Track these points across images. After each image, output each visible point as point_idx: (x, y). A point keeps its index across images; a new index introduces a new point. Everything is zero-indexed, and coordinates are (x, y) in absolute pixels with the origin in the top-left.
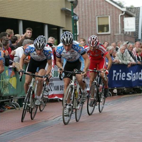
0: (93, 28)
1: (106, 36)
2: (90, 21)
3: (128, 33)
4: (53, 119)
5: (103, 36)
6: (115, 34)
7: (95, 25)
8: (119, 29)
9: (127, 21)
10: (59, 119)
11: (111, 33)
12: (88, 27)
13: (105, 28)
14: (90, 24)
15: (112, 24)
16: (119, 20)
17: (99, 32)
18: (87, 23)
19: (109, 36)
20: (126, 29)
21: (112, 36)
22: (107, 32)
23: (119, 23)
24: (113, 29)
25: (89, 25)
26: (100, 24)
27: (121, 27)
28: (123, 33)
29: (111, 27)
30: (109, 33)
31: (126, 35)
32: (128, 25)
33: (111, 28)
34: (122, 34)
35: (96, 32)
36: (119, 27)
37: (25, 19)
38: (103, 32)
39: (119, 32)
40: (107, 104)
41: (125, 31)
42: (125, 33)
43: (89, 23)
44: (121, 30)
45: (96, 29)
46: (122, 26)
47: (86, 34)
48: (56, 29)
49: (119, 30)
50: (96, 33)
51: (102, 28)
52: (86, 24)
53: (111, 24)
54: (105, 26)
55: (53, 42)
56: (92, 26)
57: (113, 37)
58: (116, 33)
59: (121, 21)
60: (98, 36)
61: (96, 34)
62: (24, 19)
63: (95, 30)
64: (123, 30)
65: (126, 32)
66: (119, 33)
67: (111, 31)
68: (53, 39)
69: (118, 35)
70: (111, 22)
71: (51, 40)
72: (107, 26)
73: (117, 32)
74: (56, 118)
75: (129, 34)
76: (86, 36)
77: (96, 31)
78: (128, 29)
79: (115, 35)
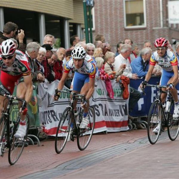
0: (119, 20)
1: (139, 31)
2: (113, 8)
3: (175, 26)
4: (55, 168)
5: (134, 31)
6: (154, 28)
7: (121, 13)
8: (160, 19)
9: (173, 7)
10: (64, 168)
11: (147, 26)
12: (110, 17)
13: (138, 19)
14: (113, 12)
15: (148, 12)
16: (159, 5)
17: (127, 25)
18: (109, 11)
19: (144, 31)
20: (171, 20)
21: (149, 31)
22: (140, 24)
23: (159, 10)
24: (150, 19)
25: (111, 14)
26: (130, 12)
27: (163, 16)
28: (167, 26)
29: (147, 16)
30: (144, 26)
31: (172, 28)
32: (174, 13)
33: (147, 19)
34: (165, 27)
35: (124, 25)
36: (160, 17)
37: (8, 6)
38: (134, 24)
39: (160, 24)
40: (141, 142)
41: (170, 22)
42: (170, 26)
43: (111, 10)
44: (163, 21)
45: (123, 20)
46: (165, 15)
47: (107, 29)
48: (58, 21)
49: (160, 21)
50: (124, 27)
51: (132, 18)
52: (107, 13)
53: (146, 12)
54: (138, 16)
55: (51, 42)
56: (116, 16)
57: (151, 32)
58: (155, 27)
59: (163, 7)
60: (126, 31)
61: (123, 29)
62: (5, 6)
63: (122, 22)
64: (167, 22)
65: (172, 25)
66: (160, 26)
67: (147, 23)
68: (51, 37)
69: (159, 30)
70: (146, 9)
71: (48, 40)
72: (141, 15)
73: (157, 25)
74: (59, 165)
75: (177, 28)
76: (107, 32)
77: (124, 23)
78: (176, 20)
79: (153, 30)
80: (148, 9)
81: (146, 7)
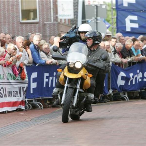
0: (15, 15)
1: (33, 25)
2: (10, 4)
3: (63, 21)
5: (29, 25)
6: (45, 23)
7: (17, 9)
8: (51, 15)
9: (62, 5)
11: (40, 20)
12: (8, 12)
13: (32, 14)
14: (10, 8)
15: (41, 8)
16: (50, 3)
17: (23, 19)
18: (6, 7)
19: (37, 25)
20: (60, 15)
21: (41, 25)
22: (34, 19)
23: (50, 7)
24: (42, 15)
25: (8, 10)
26: (25, 8)
27: (54, 13)
28: (57, 21)
29: (39, 12)
30: (37, 20)
31: (61, 23)
32: (63, 10)
33: (39, 15)
34: (55, 22)
35: (19, 19)
36: (50, 13)
38: (28, 19)
39: (51, 19)
40: (37, 120)
41: (60, 18)
42: (59, 21)
43: (8, 6)
44: (53, 16)
45: (19, 15)
46: (55, 11)
47: (5, 22)
49: (51, 17)
50: (19, 21)
51: (26, 14)
52: (5, 9)
53: (39, 8)
54: (32, 12)
56: (13, 11)
57: (43, 26)
58: (47, 21)
59: (53, 4)
60: (22, 25)
61: (19, 23)
64: (57, 17)
65: (61, 20)
66: (51, 21)
67: (40, 18)
69: (50, 24)
70: (39, 6)
72: (35, 11)
73: (48, 19)
75: (65, 22)
76: (5, 25)
77: (19, 17)
78: (64, 15)
79: (45, 24)
80: (41, 6)
81: (39, 4)
